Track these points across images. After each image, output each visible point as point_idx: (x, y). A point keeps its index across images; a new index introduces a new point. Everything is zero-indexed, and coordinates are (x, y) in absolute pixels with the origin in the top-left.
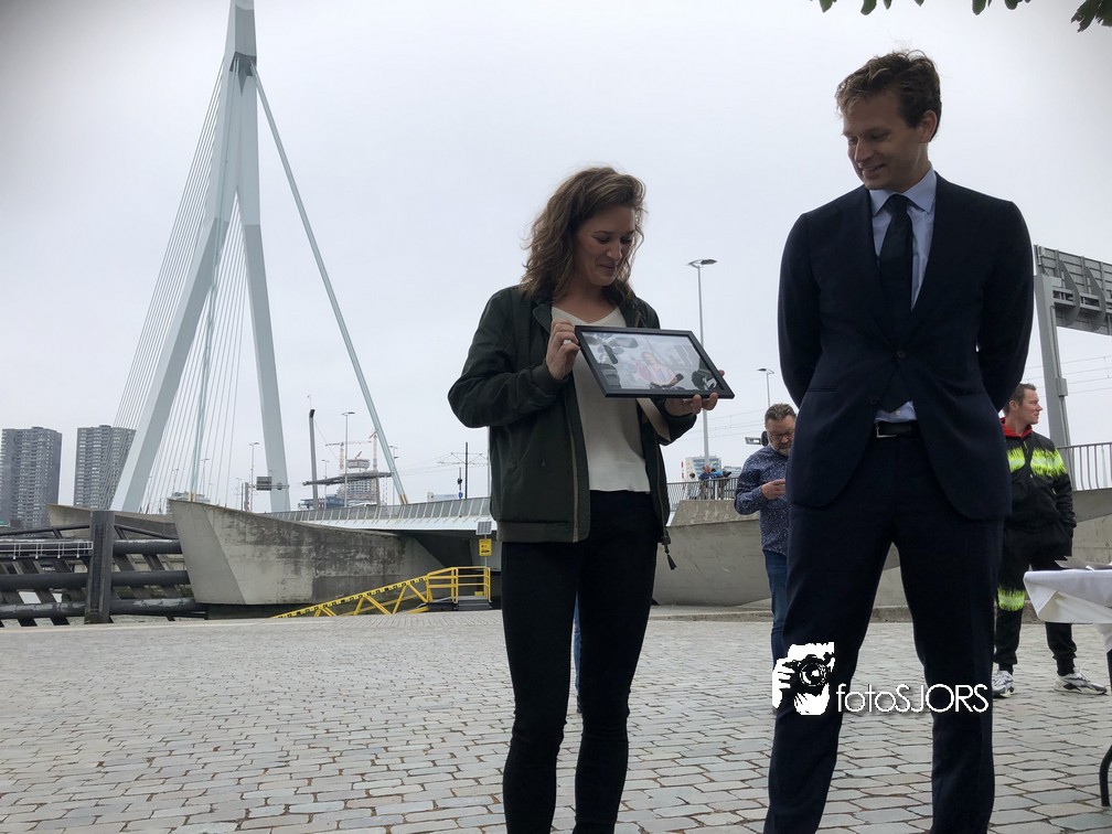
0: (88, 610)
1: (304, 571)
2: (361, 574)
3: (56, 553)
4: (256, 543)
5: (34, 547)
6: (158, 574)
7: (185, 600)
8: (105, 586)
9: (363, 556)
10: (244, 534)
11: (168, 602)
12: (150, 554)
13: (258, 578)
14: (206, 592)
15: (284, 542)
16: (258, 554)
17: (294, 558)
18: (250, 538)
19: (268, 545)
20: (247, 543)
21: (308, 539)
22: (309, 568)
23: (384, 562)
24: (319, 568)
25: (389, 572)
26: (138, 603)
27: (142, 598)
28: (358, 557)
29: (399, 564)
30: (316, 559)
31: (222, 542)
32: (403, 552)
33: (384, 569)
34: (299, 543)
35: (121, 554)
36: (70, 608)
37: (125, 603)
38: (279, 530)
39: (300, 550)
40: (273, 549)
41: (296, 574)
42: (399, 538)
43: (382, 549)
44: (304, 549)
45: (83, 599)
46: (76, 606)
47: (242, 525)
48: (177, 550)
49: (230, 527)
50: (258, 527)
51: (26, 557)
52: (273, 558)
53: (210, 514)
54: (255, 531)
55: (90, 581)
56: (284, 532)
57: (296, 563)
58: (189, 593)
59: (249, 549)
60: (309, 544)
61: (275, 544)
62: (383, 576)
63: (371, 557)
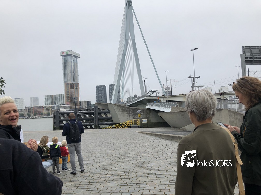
0: (95, 124)
1: (131, 117)
2: (142, 117)
3: (88, 114)
4: (122, 111)
5: (85, 113)
6: (107, 117)
7: (112, 122)
8: (97, 120)
9: (142, 114)
11: (109, 123)
12: (105, 113)
13: (123, 118)
14: (115, 121)
15: (127, 111)
17: (129, 114)
18: (121, 110)
19: (124, 111)
21: (131, 110)
22: (132, 116)
23: (147, 115)
24: (134, 116)
25: (148, 117)
26: (103, 123)
27: (104, 122)
28: (141, 114)
30: (133, 114)
31: (116, 111)
32: (150, 113)
34: (130, 111)
35: (100, 114)
36: (92, 124)
37: (101, 123)
39: (130, 113)
42: (149, 110)
44: (131, 112)
45: (93, 122)
46: (93, 123)
47: (119, 108)
48: (109, 113)
49: (117, 108)
50: (122, 108)
51: (84, 115)
52: (125, 114)
53: (114, 106)
54: (122, 109)
55: (94, 119)
56: (127, 109)
57: (129, 115)
58: (112, 121)
59: (121, 112)
62: (146, 118)
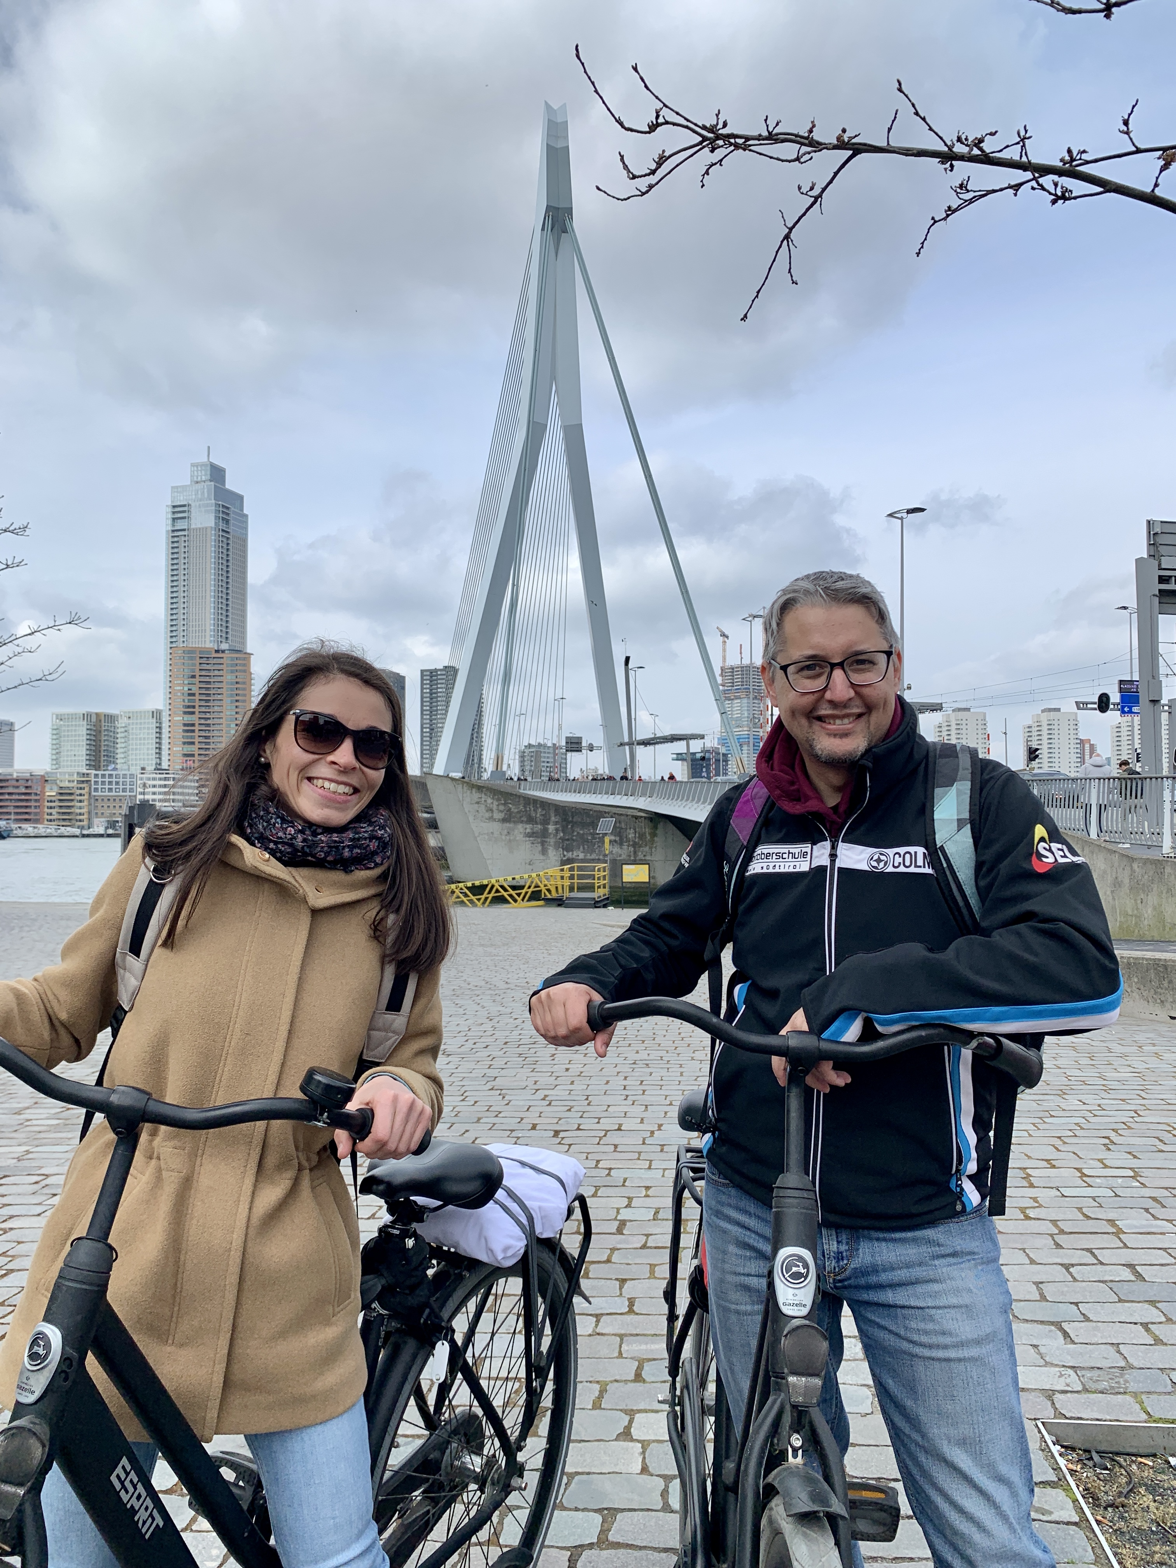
4: (504, 820)
10: (492, 810)
13: (505, 857)
15: (531, 820)
16: (505, 832)
17: (541, 838)
18: (498, 816)
19: (514, 822)
20: (495, 820)
21: (554, 817)
22: (556, 848)
23: (635, 845)
24: (568, 849)
29: (651, 848)
30: (563, 839)
31: (471, 818)
32: (655, 835)
33: (635, 852)
34: (545, 822)
38: (525, 807)
39: (547, 829)
40: (520, 827)
41: (543, 854)
42: (651, 820)
43: (632, 831)
44: (551, 828)
47: (489, 801)
48: (433, 825)
49: (478, 803)
50: (505, 804)
52: (520, 837)
54: (502, 808)
56: (531, 808)
57: (543, 843)
59: (496, 827)
60: (556, 823)
61: (522, 822)
62: (644, 857)
63: (621, 839)
